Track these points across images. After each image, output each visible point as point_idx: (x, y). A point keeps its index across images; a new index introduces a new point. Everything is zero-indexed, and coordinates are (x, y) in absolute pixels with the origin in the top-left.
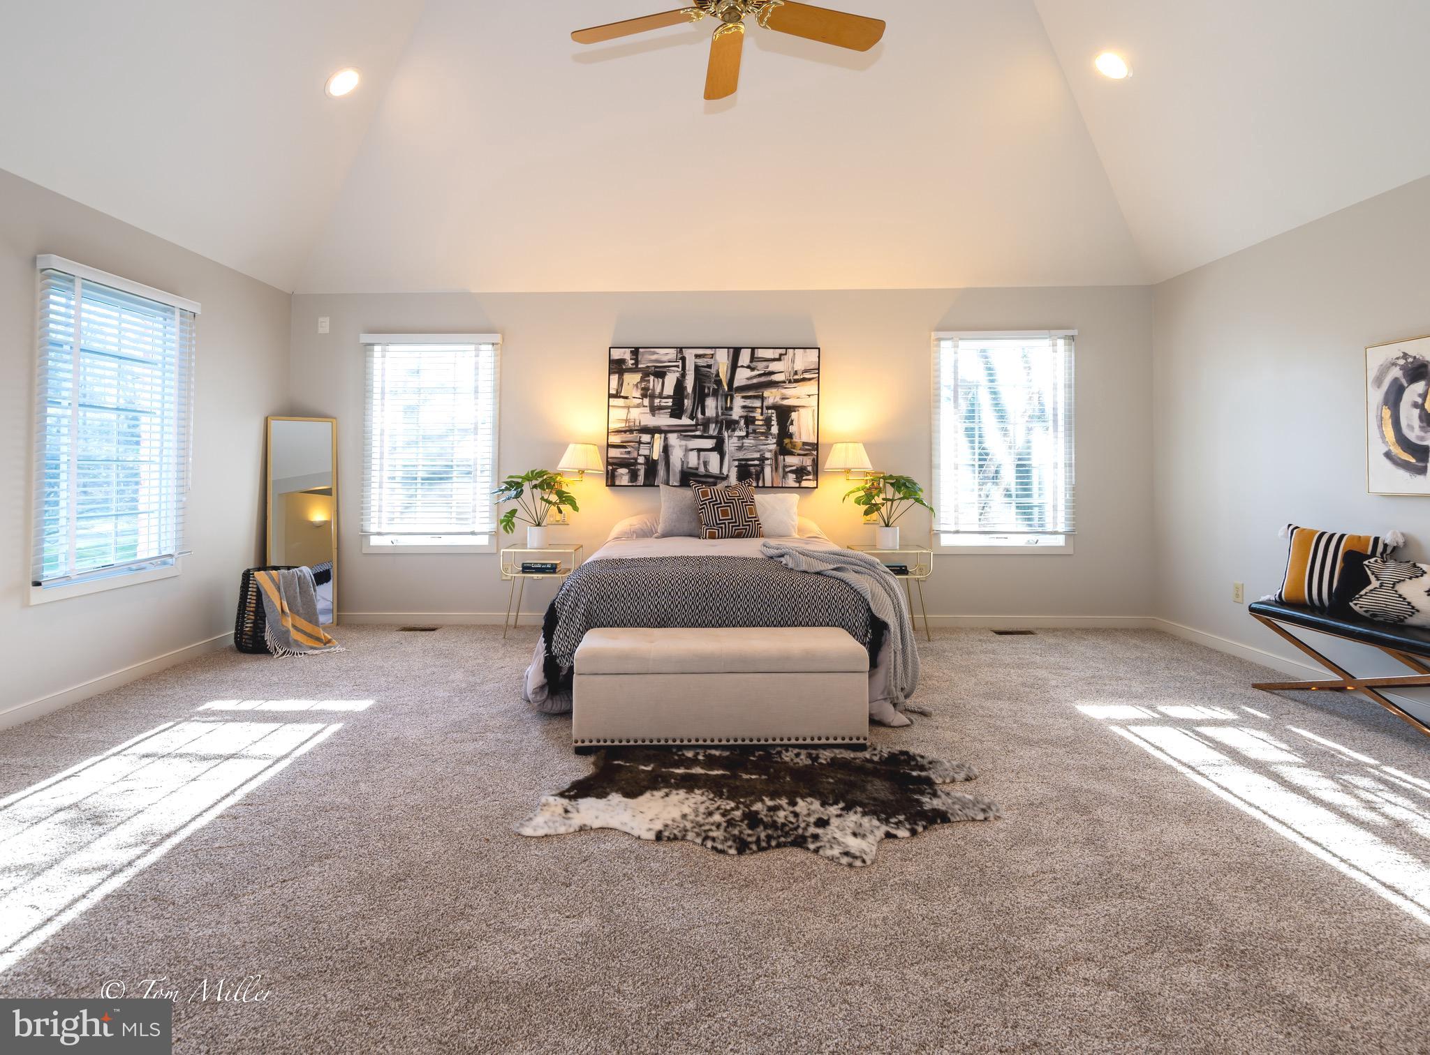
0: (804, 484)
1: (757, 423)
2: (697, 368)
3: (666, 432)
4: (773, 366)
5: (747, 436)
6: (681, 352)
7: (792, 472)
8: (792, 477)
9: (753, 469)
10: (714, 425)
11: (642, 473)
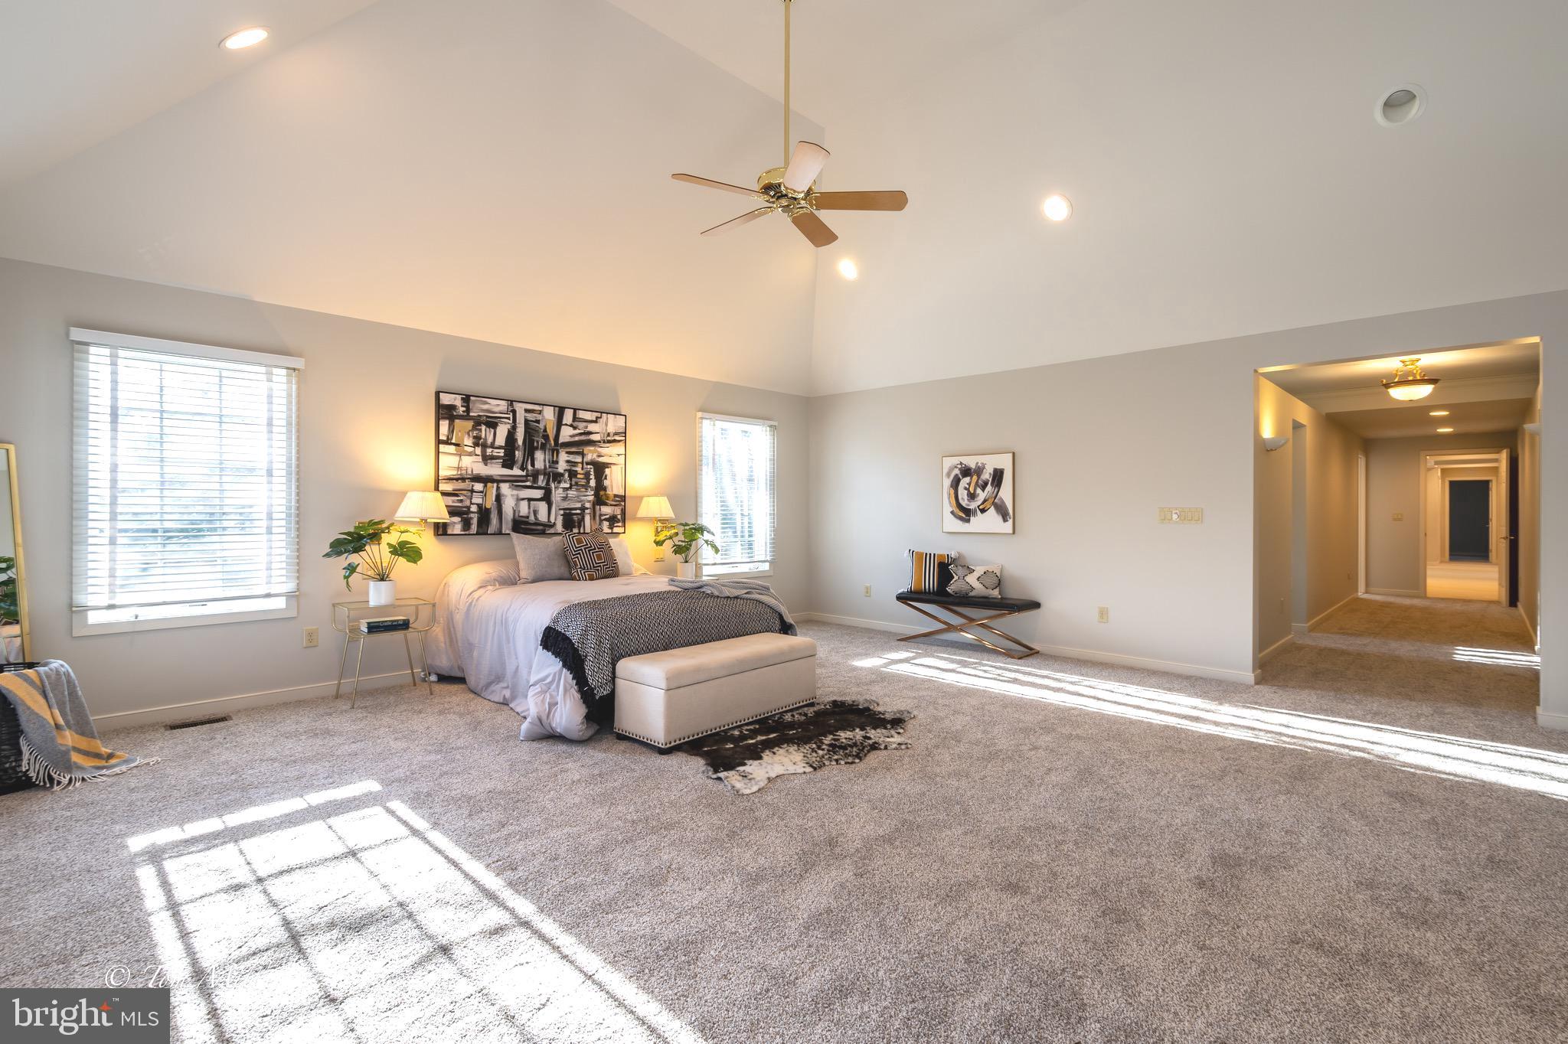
0: (616, 530)
1: (579, 476)
2: (527, 421)
3: (498, 482)
4: (592, 427)
5: (571, 488)
6: (512, 405)
7: (606, 520)
8: (606, 524)
9: (575, 518)
10: (542, 477)
11: (475, 521)
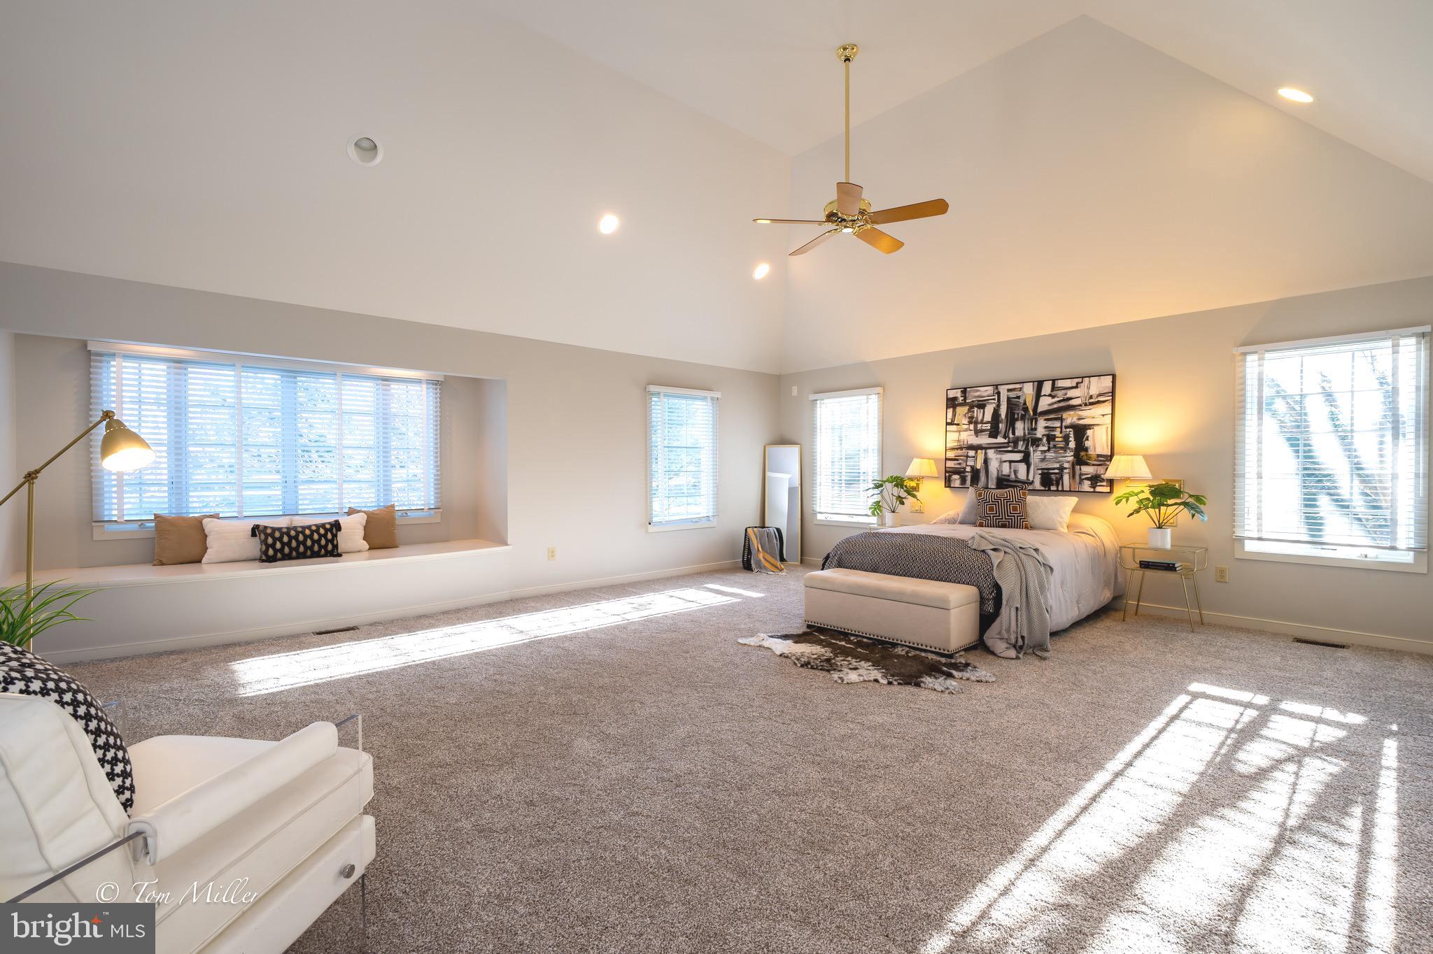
0: (1098, 489)
1: (1057, 439)
2: (1009, 399)
3: (986, 449)
4: (1071, 393)
5: (1049, 450)
6: (997, 388)
7: (1087, 479)
8: (1087, 483)
9: (1053, 477)
10: (1022, 443)
11: (969, 479)
